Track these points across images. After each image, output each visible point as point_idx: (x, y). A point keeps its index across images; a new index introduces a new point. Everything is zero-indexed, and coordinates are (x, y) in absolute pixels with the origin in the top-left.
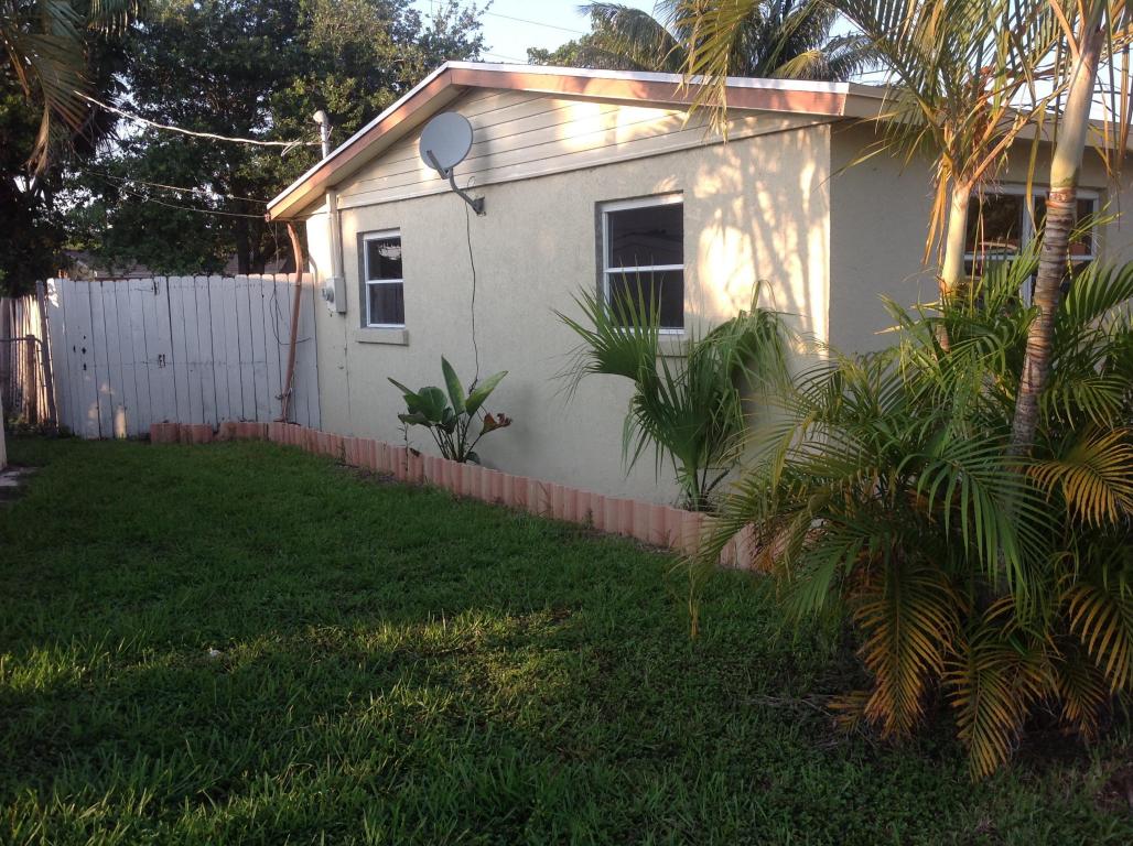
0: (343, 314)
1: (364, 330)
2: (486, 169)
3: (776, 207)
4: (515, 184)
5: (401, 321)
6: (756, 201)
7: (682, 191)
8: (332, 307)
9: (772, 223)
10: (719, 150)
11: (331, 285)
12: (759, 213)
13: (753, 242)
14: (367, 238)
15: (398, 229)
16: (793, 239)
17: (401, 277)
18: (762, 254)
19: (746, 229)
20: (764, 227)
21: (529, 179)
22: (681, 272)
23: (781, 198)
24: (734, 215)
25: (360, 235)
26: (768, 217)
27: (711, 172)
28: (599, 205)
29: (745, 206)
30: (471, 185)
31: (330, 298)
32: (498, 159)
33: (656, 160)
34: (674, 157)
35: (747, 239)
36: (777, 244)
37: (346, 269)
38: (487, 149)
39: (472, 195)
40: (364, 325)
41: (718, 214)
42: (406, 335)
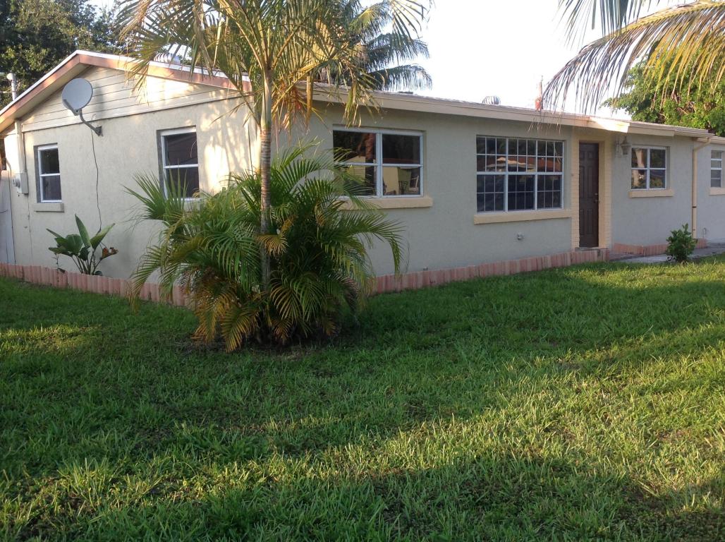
0: (27, 195)
1: (39, 204)
2: (102, 110)
3: (235, 136)
4: (117, 119)
5: (59, 198)
6: (227, 132)
7: (195, 126)
8: (19, 190)
9: (234, 143)
10: (210, 106)
11: (18, 177)
12: (228, 138)
13: (227, 153)
14: (40, 149)
15: (56, 144)
16: (243, 151)
17: (59, 172)
18: (231, 159)
19: (224, 146)
20: (230, 144)
21: (124, 116)
22: (197, 168)
23: (237, 131)
24: (218, 139)
25: (36, 147)
26: (232, 140)
27: (207, 117)
28: (159, 132)
29: (223, 134)
30: (94, 119)
31: (18, 185)
32: (107, 105)
33: (183, 109)
34: (191, 108)
35: (224, 150)
36: (236, 153)
37: (28, 168)
38: (102, 99)
39: (95, 125)
40: (39, 201)
41: (212, 139)
42: (62, 206)
